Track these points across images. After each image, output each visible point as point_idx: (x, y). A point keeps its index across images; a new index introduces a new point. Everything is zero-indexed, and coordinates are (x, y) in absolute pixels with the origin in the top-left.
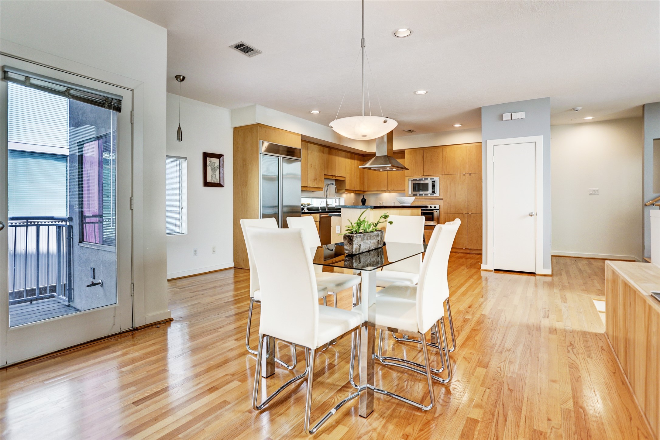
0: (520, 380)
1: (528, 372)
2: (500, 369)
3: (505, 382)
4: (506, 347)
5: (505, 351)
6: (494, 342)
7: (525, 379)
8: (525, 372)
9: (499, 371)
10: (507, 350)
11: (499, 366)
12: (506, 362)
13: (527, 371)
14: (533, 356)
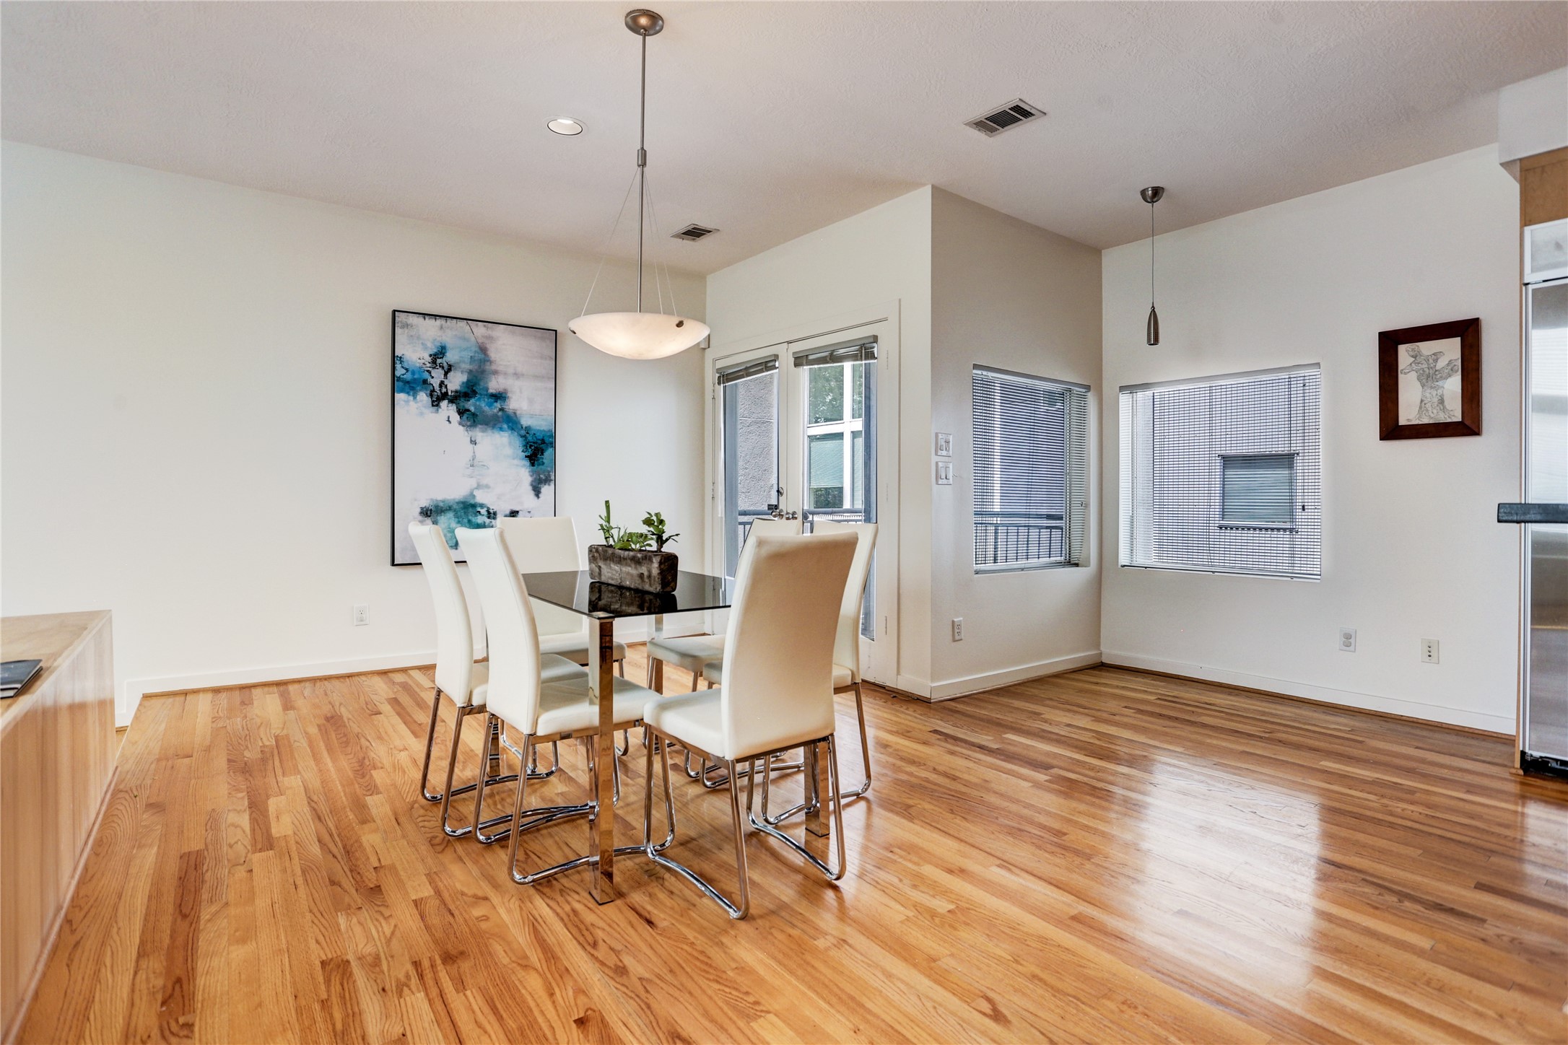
0: (324, 914)
1: (314, 941)
2: (382, 914)
3: (354, 892)
4: (418, 995)
5: (408, 976)
6: (468, 993)
7: (316, 921)
8: (321, 938)
9: (382, 909)
10: (408, 986)
11: (393, 922)
12: (383, 941)
13: (317, 942)
14: (317, 1006)
